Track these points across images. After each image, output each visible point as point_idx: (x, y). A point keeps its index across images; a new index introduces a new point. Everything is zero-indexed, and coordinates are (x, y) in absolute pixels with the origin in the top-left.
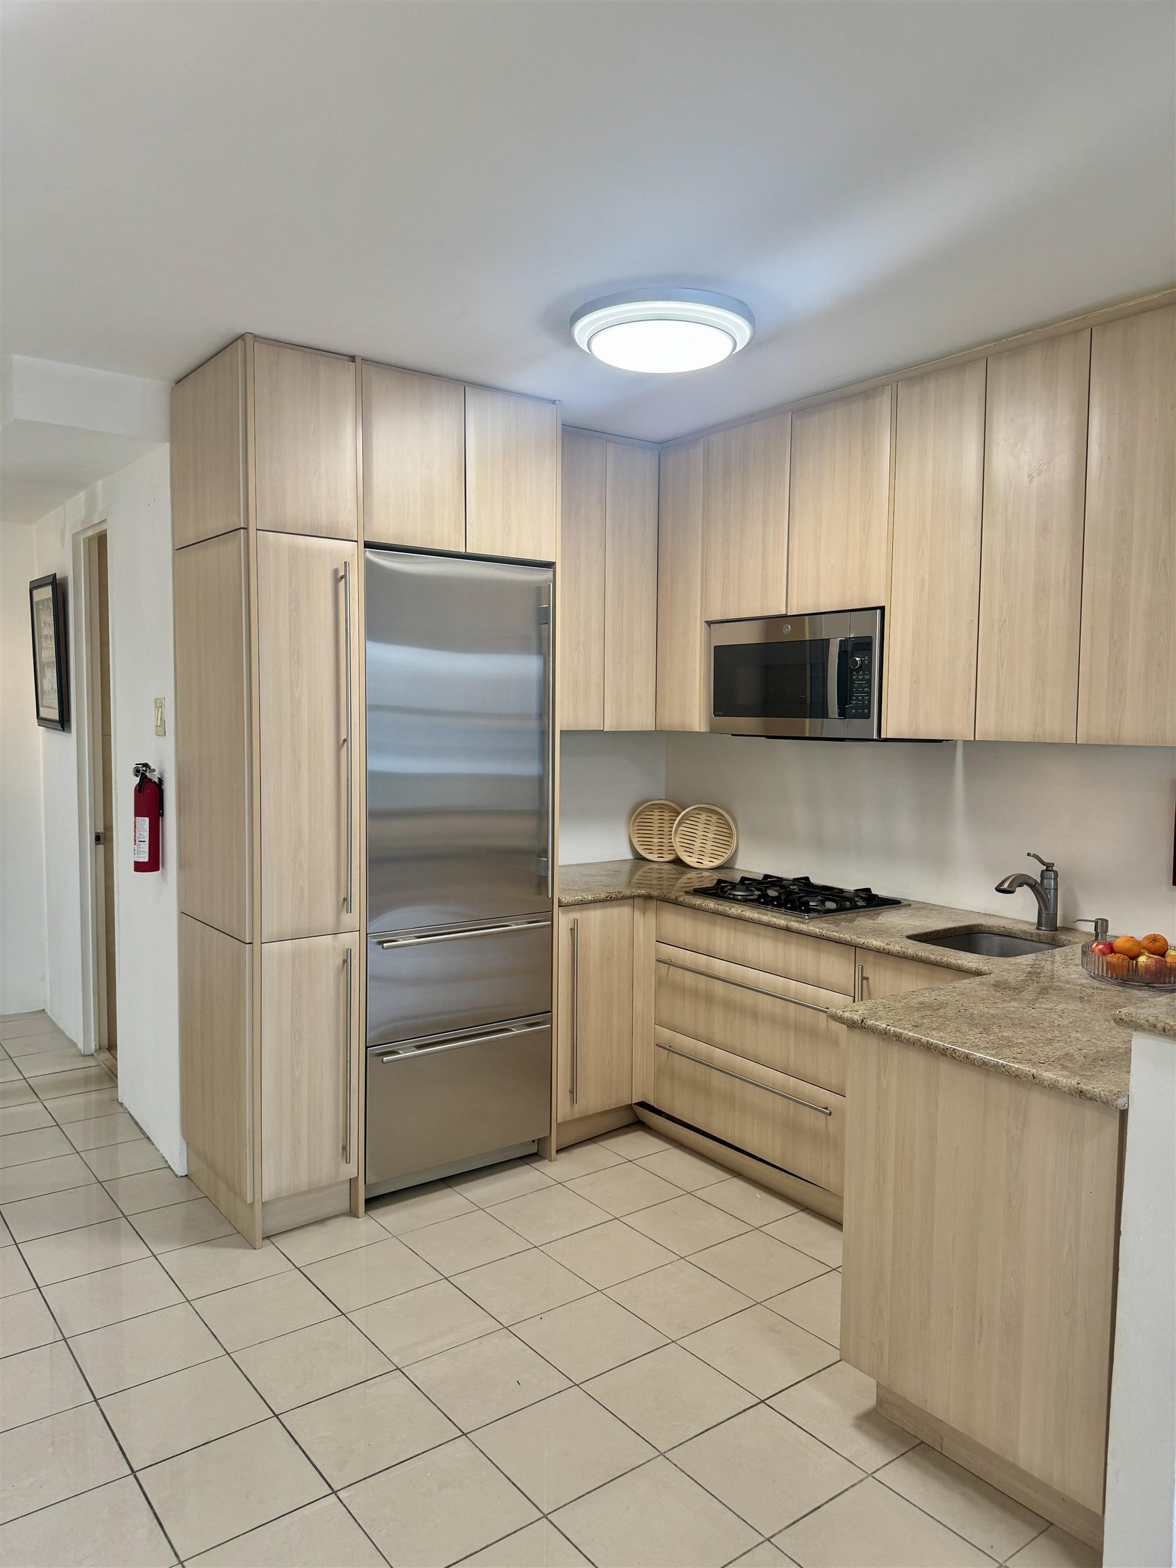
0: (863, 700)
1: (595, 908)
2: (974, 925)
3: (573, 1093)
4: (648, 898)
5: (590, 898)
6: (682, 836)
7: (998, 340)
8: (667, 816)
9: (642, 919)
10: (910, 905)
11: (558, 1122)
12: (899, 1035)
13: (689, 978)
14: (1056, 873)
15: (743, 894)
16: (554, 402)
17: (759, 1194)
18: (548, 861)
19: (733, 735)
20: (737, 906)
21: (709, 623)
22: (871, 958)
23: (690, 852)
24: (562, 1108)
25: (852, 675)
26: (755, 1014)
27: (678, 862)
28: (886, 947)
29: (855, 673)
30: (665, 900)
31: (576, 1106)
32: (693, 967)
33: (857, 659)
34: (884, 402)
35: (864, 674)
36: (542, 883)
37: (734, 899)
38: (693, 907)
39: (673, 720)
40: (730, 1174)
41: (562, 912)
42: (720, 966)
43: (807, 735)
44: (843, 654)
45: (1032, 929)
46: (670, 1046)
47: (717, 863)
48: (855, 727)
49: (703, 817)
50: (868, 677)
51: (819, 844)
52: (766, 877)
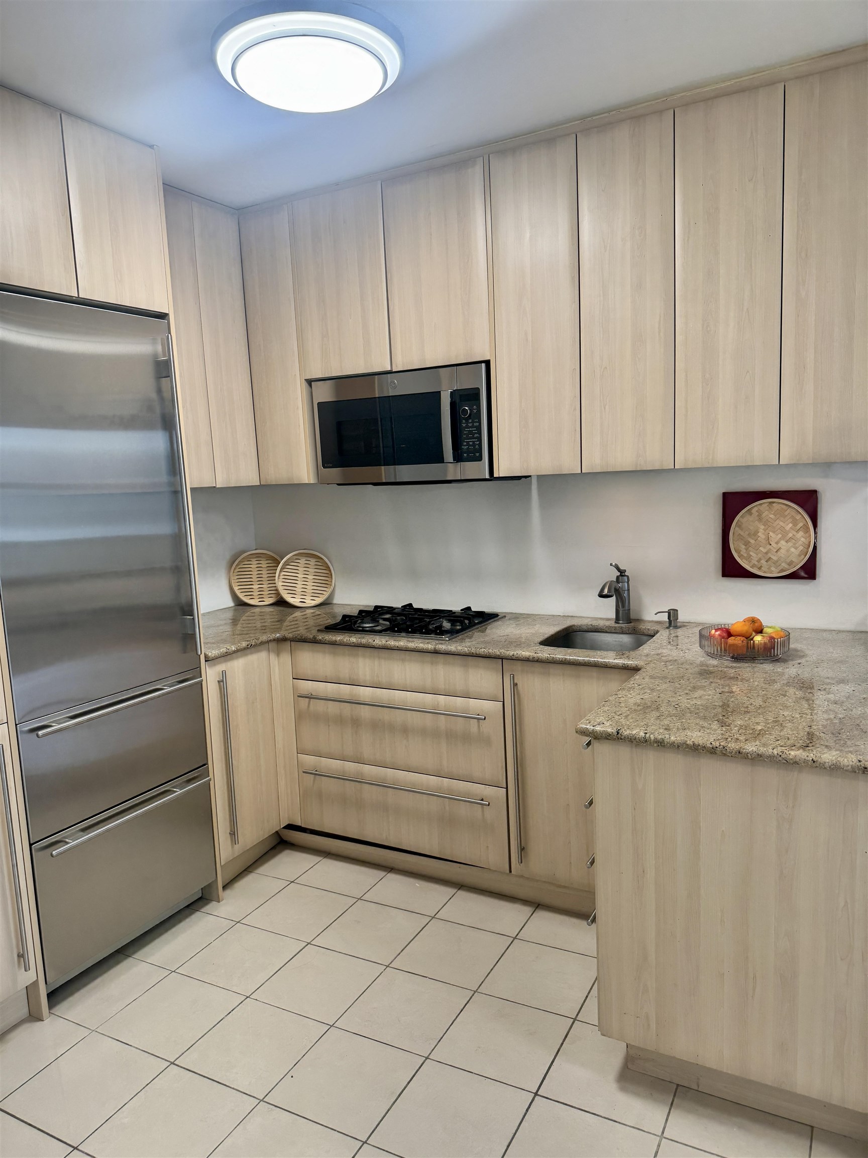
0: (474, 445)
1: (237, 658)
2: (570, 626)
3: (235, 835)
4: (284, 640)
5: (233, 649)
6: (284, 580)
7: (583, 118)
8: (264, 564)
9: (276, 662)
10: (505, 616)
11: (222, 864)
13: (332, 708)
14: (628, 576)
15: (370, 625)
16: (151, 147)
17: (418, 884)
18: (193, 619)
19: (339, 485)
20: (378, 637)
21: (310, 382)
22: (518, 666)
23: (294, 594)
24: (225, 851)
25: (461, 423)
26: (405, 730)
27: (281, 603)
28: (535, 655)
29: (464, 421)
30: (303, 640)
31: (236, 846)
32: (336, 696)
33: (467, 408)
34: (476, 173)
35: (473, 422)
36: (189, 639)
37: (364, 631)
38: (333, 643)
39: (277, 474)
40: (385, 871)
41: (210, 666)
42: (365, 693)
44: (453, 405)
45: (612, 624)
46: (316, 771)
47: (318, 601)
48: (471, 469)
49: (303, 561)
50: (477, 424)
51: (413, 574)
52: (376, 607)
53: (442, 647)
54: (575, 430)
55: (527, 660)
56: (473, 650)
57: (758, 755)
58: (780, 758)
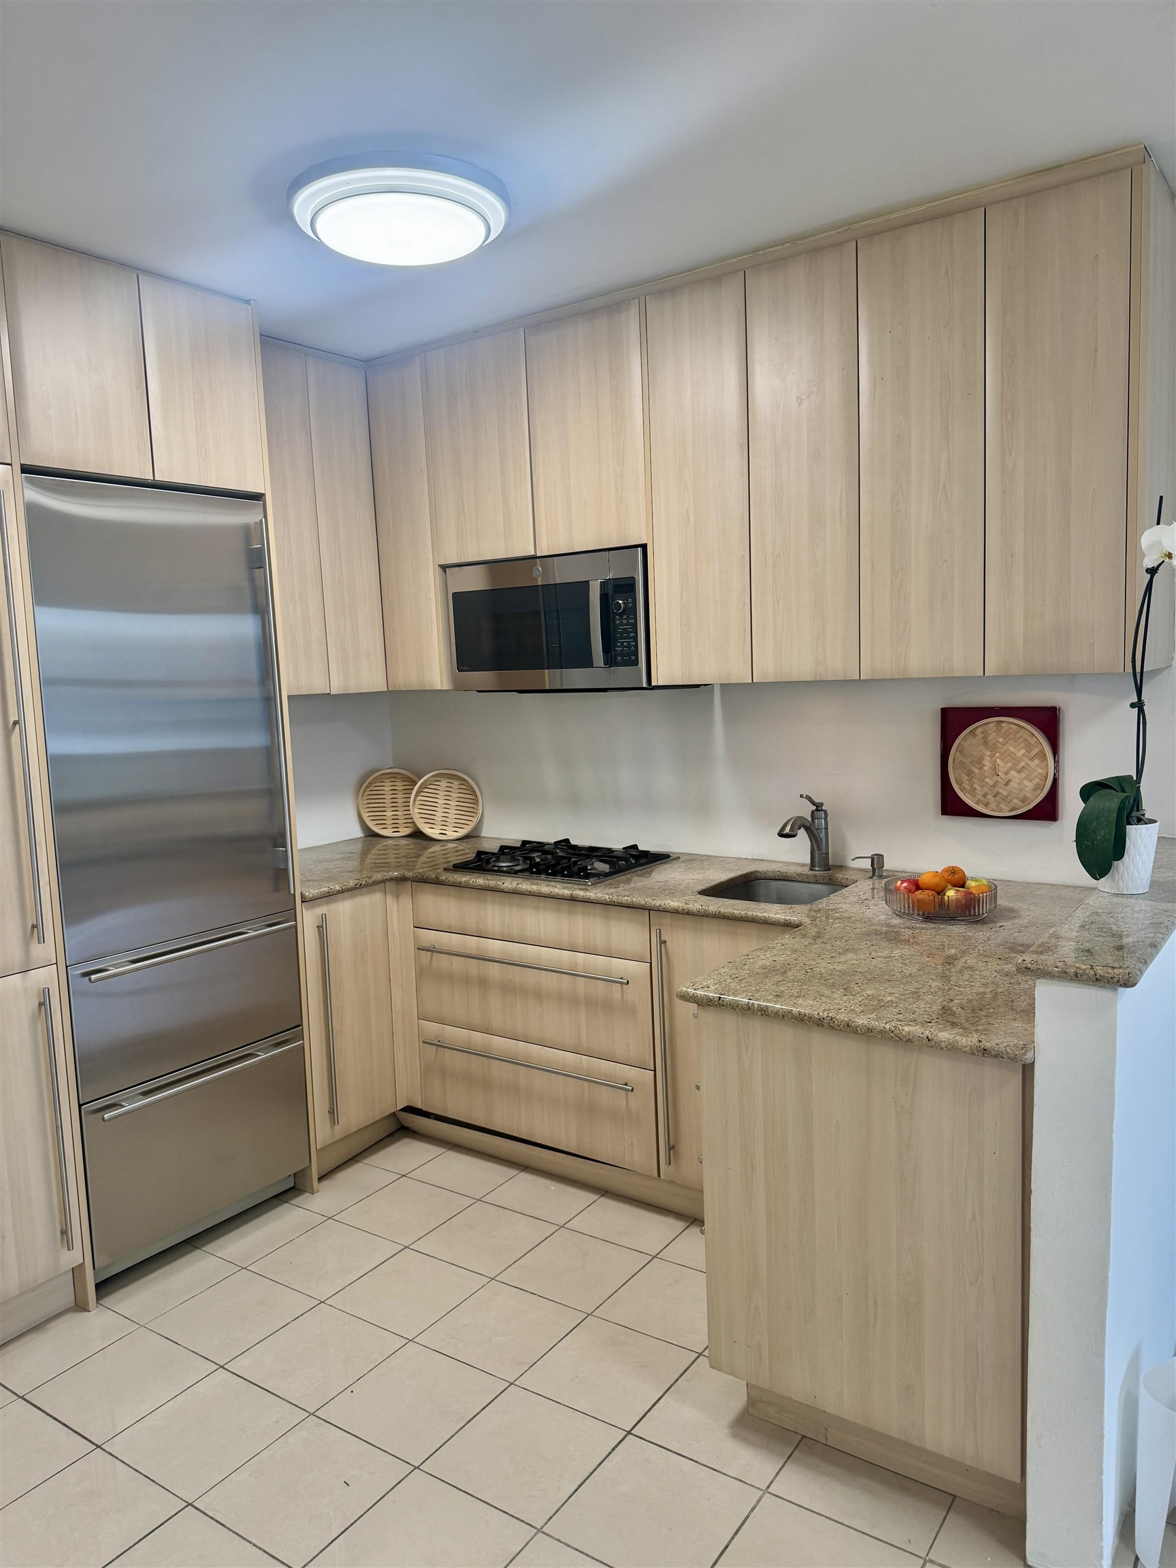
0: (629, 646)
1: (343, 899)
2: (751, 872)
3: (334, 1113)
4: (402, 880)
5: (338, 888)
6: (421, 807)
7: (754, 251)
8: (400, 785)
9: (395, 906)
10: (679, 858)
11: (318, 1148)
12: (765, 1009)
13: (457, 964)
14: (825, 812)
15: (508, 864)
16: (248, 302)
17: (553, 1186)
18: (286, 851)
19: (479, 691)
20: (510, 879)
21: (444, 568)
22: (667, 919)
23: (432, 824)
24: (322, 1132)
25: (614, 619)
26: (539, 995)
27: (417, 834)
28: (685, 907)
29: (617, 617)
30: (424, 880)
31: (337, 1128)
32: (462, 951)
33: (620, 602)
34: (631, 320)
35: (628, 618)
36: (281, 876)
37: (500, 871)
38: (458, 885)
39: (407, 678)
40: (517, 1169)
41: (307, 909)
42: (495, 947)
43: (547, 688)
44: (604, 597)
45: (806, 870)
46: (439, 1041)
47: (462, 832)
48: (622, 674)
49: (443, 783)
50: (633, 621)
51: (574, 802)
52: (525, 843)
53: (581, 893)
54: (745, 630)
55: (676, 912)
56: (615, 898)
57: (868, 1029)
58: (892, 1035)
